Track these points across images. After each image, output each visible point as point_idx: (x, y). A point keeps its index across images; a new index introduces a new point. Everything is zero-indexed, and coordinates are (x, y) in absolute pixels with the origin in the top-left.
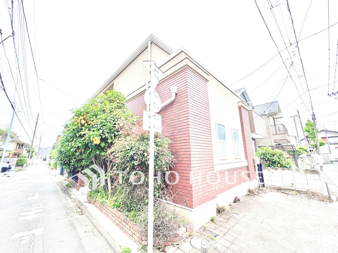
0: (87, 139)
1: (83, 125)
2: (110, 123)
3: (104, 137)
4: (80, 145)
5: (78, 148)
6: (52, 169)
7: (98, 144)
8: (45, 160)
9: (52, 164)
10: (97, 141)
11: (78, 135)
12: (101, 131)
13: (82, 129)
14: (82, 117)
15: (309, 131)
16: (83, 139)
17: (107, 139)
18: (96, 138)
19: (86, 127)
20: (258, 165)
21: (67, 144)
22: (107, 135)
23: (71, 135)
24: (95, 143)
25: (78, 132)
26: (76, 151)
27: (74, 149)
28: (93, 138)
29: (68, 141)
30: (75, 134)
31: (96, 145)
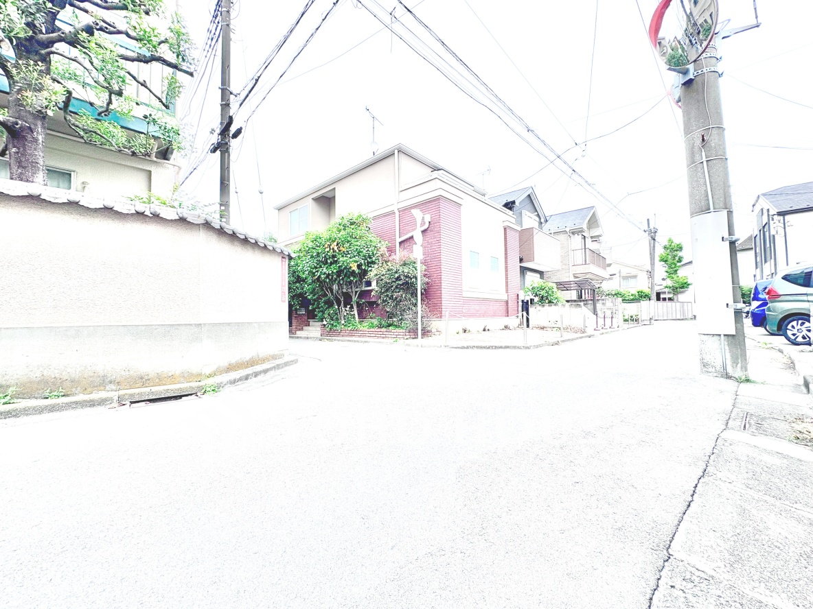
0: (346, 265)
1: (335, 252)
10: (355, 267)
11: (328, 262)
12: (357, 258)
15: (666, 261)
16: (339, 265)
18: (354, 264)
19: (339, 254)
20: (523, 301)
24: (353, 269)
25: (330, 258)
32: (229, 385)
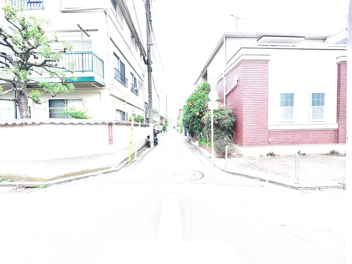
0: (193, 113)
1: (191, 106)
2: (203, 104)
3: (201, 111)
4: (191, 116)
5: (191, 117)
6: (180, 133)
7: (198, 115)
8: (174, 128)
9: (179, 130)
10: (198, 114)
11: (190, 111)
12: (199, 109)
13: (191, 108)
14: (190, 102)
16: (192, 113)
17: (203, 112)
18: (197, 112)
19: (193, 107)
21: (186, 116)
22: (202, 110)
23: (187, 111)
24: (197, 115)
25: (190, 110)
26: (190, 120)
27: (189, 118)
28: (196, 112)
29: (186, 114)
30: (188, 111)
31: (197, 116)
32: (56, 184)
